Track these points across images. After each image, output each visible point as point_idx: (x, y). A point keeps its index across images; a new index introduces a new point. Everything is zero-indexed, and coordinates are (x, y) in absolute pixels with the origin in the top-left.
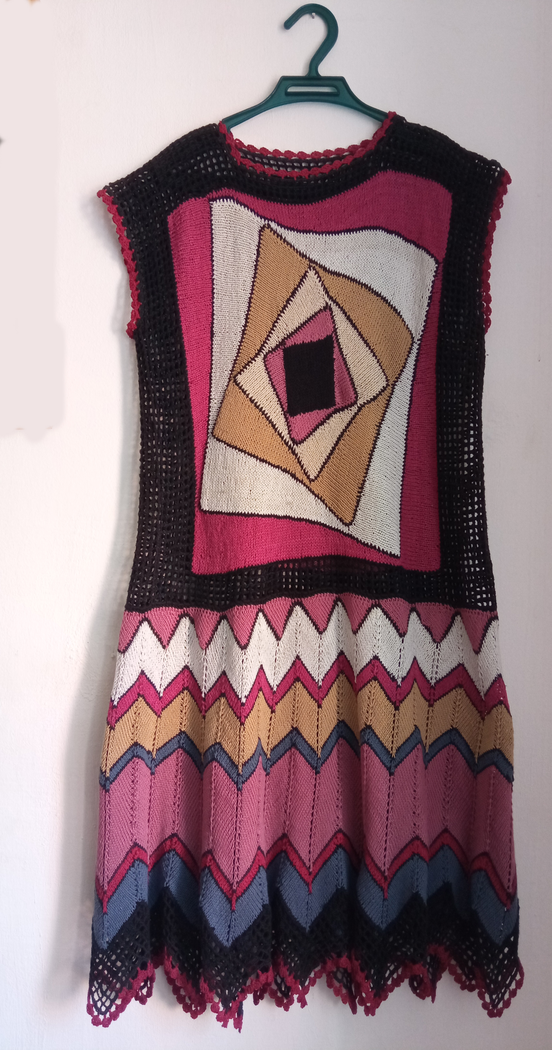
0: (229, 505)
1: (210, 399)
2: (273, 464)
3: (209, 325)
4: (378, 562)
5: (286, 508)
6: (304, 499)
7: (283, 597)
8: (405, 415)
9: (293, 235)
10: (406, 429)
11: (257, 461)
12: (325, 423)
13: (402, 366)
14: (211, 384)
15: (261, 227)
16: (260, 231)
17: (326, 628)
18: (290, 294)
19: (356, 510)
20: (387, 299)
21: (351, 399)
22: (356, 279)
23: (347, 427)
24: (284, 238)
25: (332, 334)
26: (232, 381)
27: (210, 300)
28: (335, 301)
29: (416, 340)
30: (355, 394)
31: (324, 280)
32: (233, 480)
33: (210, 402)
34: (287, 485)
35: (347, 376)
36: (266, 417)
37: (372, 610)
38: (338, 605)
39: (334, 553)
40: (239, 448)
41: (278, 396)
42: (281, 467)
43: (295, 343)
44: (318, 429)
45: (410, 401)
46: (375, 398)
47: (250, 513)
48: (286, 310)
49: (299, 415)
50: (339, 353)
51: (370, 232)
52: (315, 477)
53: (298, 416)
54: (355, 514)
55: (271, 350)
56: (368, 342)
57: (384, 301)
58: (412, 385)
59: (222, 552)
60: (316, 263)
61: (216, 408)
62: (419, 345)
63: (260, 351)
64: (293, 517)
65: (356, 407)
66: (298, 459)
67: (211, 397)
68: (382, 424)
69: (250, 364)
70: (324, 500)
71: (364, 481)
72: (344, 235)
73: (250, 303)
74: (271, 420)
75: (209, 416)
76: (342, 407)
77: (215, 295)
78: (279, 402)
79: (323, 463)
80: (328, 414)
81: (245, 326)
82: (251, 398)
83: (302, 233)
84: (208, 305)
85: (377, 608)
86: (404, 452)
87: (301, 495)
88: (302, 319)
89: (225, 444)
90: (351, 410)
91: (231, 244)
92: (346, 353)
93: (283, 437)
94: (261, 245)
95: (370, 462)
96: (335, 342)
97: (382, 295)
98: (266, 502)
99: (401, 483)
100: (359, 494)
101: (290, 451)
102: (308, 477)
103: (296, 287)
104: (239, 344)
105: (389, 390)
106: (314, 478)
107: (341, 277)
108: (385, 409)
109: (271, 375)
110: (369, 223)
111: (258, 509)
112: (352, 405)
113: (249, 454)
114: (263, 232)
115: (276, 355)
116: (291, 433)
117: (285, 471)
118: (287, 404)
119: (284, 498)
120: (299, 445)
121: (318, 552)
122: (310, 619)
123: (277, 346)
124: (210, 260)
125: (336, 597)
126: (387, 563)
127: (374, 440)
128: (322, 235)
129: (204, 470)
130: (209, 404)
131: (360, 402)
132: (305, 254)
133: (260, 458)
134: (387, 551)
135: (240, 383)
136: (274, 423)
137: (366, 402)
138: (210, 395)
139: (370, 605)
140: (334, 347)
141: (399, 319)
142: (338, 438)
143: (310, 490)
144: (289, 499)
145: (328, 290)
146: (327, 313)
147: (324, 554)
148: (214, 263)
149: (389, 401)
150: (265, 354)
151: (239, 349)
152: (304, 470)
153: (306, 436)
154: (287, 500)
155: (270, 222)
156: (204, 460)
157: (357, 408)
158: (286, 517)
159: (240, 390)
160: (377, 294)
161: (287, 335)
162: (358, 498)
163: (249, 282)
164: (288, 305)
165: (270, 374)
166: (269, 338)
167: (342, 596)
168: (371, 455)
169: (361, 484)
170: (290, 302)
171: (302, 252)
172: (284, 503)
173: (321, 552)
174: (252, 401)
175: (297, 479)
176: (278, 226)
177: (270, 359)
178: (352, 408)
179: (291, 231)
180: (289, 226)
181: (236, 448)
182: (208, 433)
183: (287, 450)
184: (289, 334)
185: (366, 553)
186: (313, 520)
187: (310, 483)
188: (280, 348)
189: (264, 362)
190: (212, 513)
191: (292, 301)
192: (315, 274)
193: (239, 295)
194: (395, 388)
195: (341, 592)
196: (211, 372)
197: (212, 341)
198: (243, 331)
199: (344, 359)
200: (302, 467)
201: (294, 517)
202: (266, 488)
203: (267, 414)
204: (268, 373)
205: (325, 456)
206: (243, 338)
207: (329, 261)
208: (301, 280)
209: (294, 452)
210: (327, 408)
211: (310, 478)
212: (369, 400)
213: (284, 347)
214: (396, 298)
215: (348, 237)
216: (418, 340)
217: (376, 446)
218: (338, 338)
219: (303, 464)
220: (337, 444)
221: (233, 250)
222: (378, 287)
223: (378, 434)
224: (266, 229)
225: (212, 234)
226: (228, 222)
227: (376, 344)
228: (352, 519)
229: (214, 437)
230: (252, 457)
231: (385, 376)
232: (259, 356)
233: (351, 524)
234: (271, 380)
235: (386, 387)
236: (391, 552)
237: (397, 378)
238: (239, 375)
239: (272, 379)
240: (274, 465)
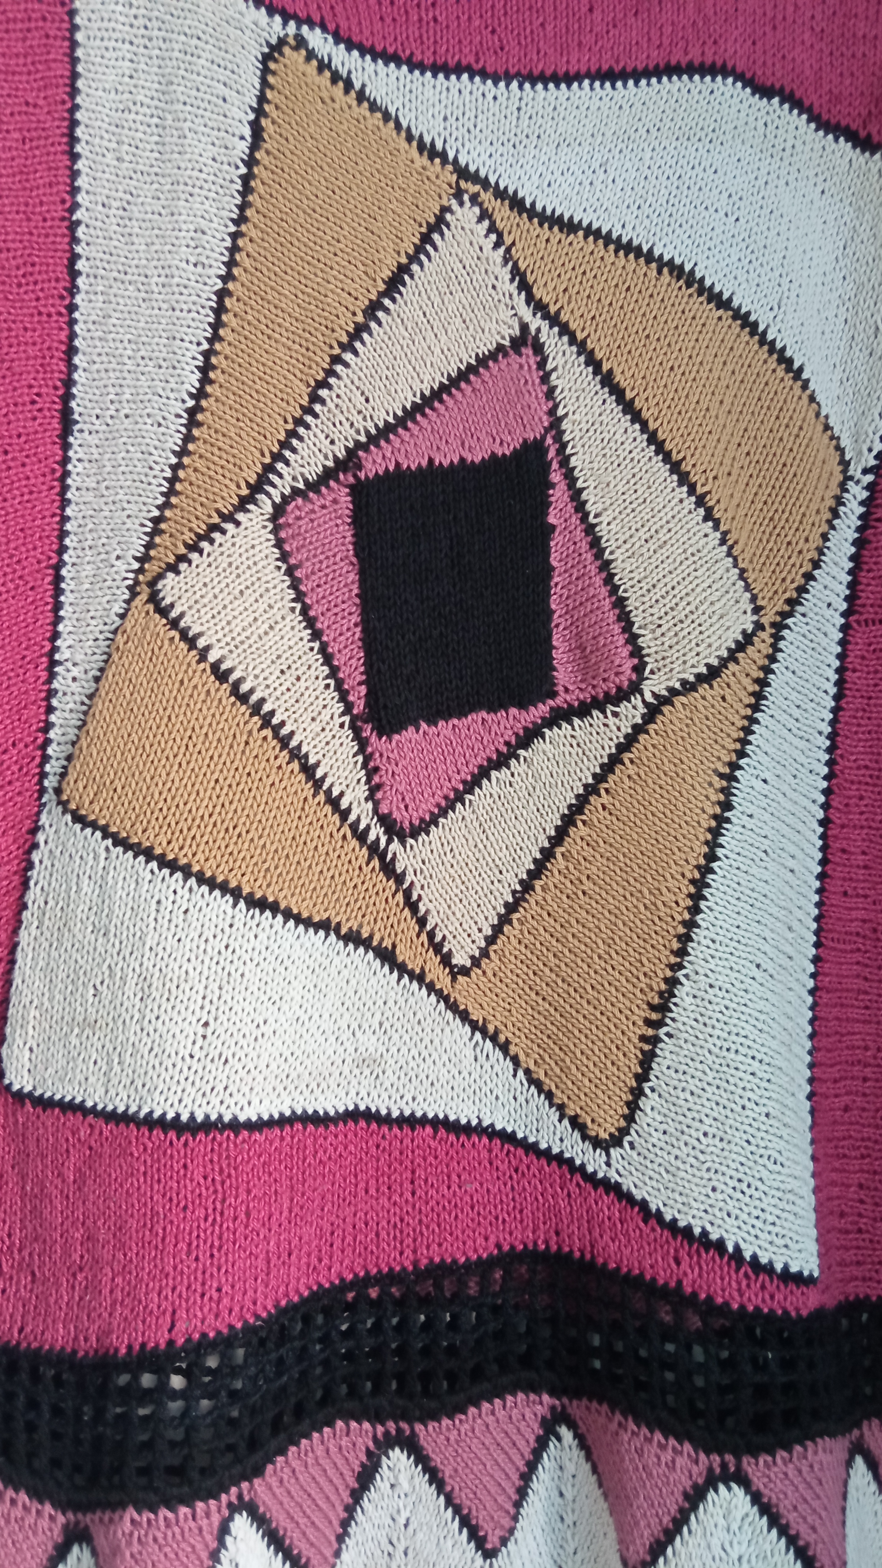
0: (115, 1081)
1: (53, 663)
2: (305, 915)
3: (56, 388)
4: (735, 1306)
5: (354, 1082)
6: (427, 1041)
7: (340, 1424)
8: (820, 733)
9: (393, 77)
10: (825, 784)
11: (235, 905)
12: (513, 762)
13: (811, 560)
14: (58, 606)
15: (268, 44)
16: (266, 59)
17: (512, 1531)
18: (382, 287)
19: (638, 1093)
20: (752, 318)
21: (617, 674)
22: (635, 243)
23: (599, 778)
24: (357, 85)
25: (543, 438)
26: (144, 597)
27: (62, 297)
28: (554, 320)
29: (855, 470)
30: (632, 655)
31: (513, 244)
32: (131, 982)
33: (52, 676)
34: (361, 991)
35: (604, 591)
36: (276, 735)
37: (711, 1495)
38: (559, 1439)
39: (546, 1242)
40: (163, 855)
41: (328, 659)
42: (339, 924)
43: (398, 464)
44: (485, 782)
45: (838, 683)
46: (713, 673)
47: (200, 1118)
48: (363, 343)
49: (411, 729)
50: (570, 508)
51: (689, 85)
52: (472, 957)
53: (410, 733)
54: (633, 1106)
55: (301, 485)
56: (685, 467)
57: (743, 327)
58: (844, 628)
59: (81, 1269)
60: (485, 183)
61: (77, 698)
62: (870, 487)
63: (257, 488)
64: (384, 1112)
65: (640, 704)
66: (407, 894)
67: (57, 657)
68: (740, 768)
69: (216, 535)
70: (507, 1042)
71: (673, 982)
72: (592, 88)
73: (220, 310)
74: (299, 746)
75: (48, 726)
76: (582, 703)
77: (80, 281)
78: (332, 682)
79: (506, 905)
80: (525, 729)
81: (200, 394)
82: (220, 661)
83: (429, 74)
84: (49, 315)
85: (729, 1489)
86: (819, 869)
87: (418, 1029)
88: (427, 378)
89: (104, 837)
90: (615, 714)
91: (147, 101)
92: (599, 507)
93: (348, 810)
94: (267, 107)
95: (695, 910)
96: (555, 465)
97: (735, 303)
98: (273, 1066)
99: (811, 984)
100: (650, 1032)
101: (376, 863)
102: (446, 960)
103: (404, 260)
104: (174, 460)
105: (763, 643)
106: (468, 963)
107: (581, 233)
108: (749, 712)
109: (300, 580)
110: (686, 53)
111: (237, 1097)
112: (622, 695)
113: (201, 879)
114: (276, 61)
115: (323, 507)
116: (379, 795)
117: (353, 938)
118: (363, 690)
119: (347, 1044)
120: (410, 841)
121: (480, 1241)
122: (449, 1502)
123: (328, 475)
124: (63, 153)
125: (553, 1408)
126: (772, 1311)
127: (710, 830)
128: (507, 86)
129: (23, 933)
130: (49, 681)
131: (654, 686)
132: (439, 146)
133: (251, 894)
134: (771, 1263)
135: (172, 605)
136: (312, 761)
137: (677, 685)
138: (55, 650)
139: (699, 1473)
140: (553, 486)
141: (797, 391)
142: (563, 816)
143: (453, 1007)
144: (369, 1043)
145: (530, 279)
146: (523, 361)
147: (506, 1248)
148: (80, 165)
149: (763, 683)
150: (278, 500)
151: (173, 481)
152: (431, 935)
153: (438, 805)
154: (362, 1049)
155: (305, 29)
156: (22, 896)
157: (642, 710)
158: (353, 1115)
159: (173, 633)
160: (720, 302)
161: (367, 433)
162: (647, 1047)
163: (218, 235)
164: (373, 325)
165: (298, 574)
166: (295, 442)
167: (576, 1408)
168: (700, 885)
169: (661, 994)
170: (380, 314)
171: (427, 140)
172: (349, 1060)
173: (492, 1239)
174: (222, 676)
175: (402, 969)
176: (337, 43)
177: (299, 518)
178: (624, 708)
179: (386, 64)
180: (379, 48)
181: (148, 854)
182: (42, 791)
183: (362, 861)
184: (373, 431)
185: (684, 1266)
186: (464, 1121)
187: (454, 979)
188: (337, 481)
189: (275, 531)
190: (44, 1103)
191: (387, 310)
192: (480, 220)
193: (177, 280)
194: (783, 638)
195: (576, 1394)
196: (61, 564)
197: (66, 446)
198: (192, 412)
199: (590, 529)
200: (422, 922)
201: (389, 1114)
202: (271, 1013)
203: (283, 724)
204: (290, 572)
205: (512, 881)
206: (188, 438)
207: (535, 178)
208: (426, 238)
209: (388, 869)
210: (522, 706)
211: (454, 961)
212: (692, 679)
213: (355, 476)
214: (789, 317)
215: (606, 100)
216: (865, 471)
217: (720, 852)
218: (568, 451)
219: (427, 912)
220: (560, 835)
221: (155, 120)
222: (720, 275)
223: (727, 806)
224: (287, 50)
225: (74, 61)
226: (141, 22)
227: (715, 478)
228: (623, 1123)
229: (64, 804)
230: (217, 893)
231: (748, 595)
232: (251, 507)
233: (616, 1141)
234: (300, 597)
235: (754, 633)
236: (786, 1267)
237: (791, 602)
238: (170, 575)
239: (305, 594)
240: (310, 918)
